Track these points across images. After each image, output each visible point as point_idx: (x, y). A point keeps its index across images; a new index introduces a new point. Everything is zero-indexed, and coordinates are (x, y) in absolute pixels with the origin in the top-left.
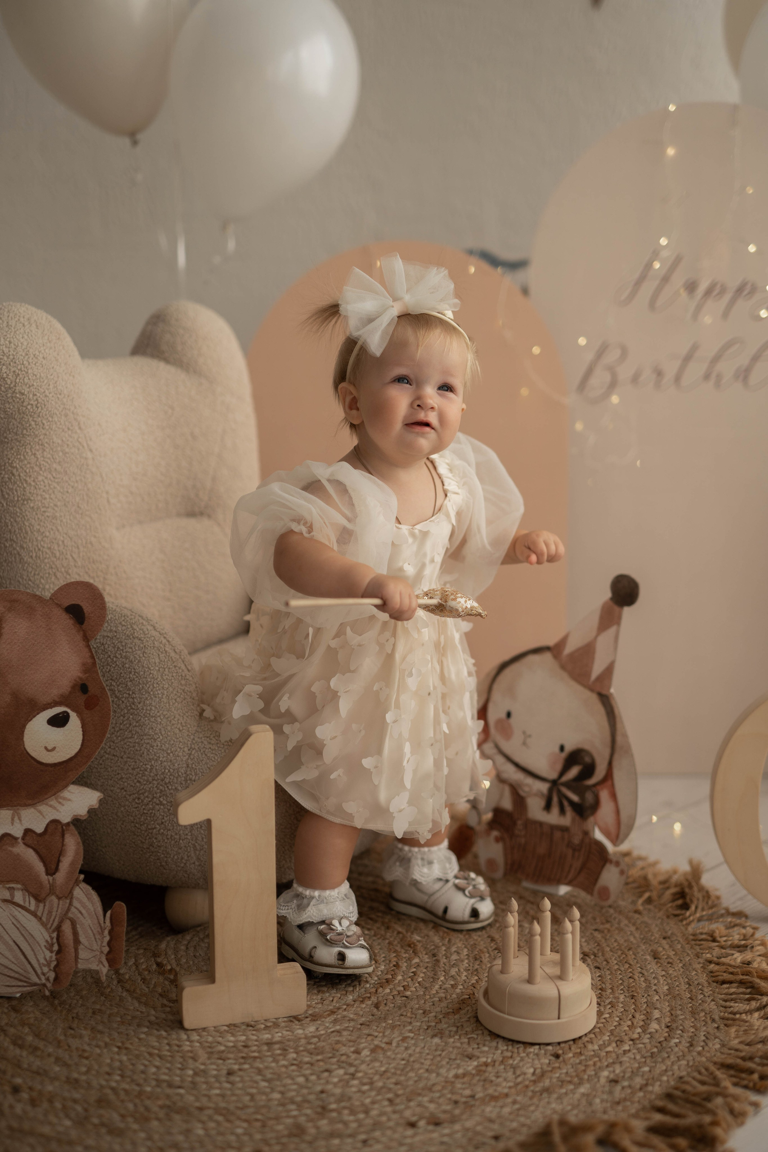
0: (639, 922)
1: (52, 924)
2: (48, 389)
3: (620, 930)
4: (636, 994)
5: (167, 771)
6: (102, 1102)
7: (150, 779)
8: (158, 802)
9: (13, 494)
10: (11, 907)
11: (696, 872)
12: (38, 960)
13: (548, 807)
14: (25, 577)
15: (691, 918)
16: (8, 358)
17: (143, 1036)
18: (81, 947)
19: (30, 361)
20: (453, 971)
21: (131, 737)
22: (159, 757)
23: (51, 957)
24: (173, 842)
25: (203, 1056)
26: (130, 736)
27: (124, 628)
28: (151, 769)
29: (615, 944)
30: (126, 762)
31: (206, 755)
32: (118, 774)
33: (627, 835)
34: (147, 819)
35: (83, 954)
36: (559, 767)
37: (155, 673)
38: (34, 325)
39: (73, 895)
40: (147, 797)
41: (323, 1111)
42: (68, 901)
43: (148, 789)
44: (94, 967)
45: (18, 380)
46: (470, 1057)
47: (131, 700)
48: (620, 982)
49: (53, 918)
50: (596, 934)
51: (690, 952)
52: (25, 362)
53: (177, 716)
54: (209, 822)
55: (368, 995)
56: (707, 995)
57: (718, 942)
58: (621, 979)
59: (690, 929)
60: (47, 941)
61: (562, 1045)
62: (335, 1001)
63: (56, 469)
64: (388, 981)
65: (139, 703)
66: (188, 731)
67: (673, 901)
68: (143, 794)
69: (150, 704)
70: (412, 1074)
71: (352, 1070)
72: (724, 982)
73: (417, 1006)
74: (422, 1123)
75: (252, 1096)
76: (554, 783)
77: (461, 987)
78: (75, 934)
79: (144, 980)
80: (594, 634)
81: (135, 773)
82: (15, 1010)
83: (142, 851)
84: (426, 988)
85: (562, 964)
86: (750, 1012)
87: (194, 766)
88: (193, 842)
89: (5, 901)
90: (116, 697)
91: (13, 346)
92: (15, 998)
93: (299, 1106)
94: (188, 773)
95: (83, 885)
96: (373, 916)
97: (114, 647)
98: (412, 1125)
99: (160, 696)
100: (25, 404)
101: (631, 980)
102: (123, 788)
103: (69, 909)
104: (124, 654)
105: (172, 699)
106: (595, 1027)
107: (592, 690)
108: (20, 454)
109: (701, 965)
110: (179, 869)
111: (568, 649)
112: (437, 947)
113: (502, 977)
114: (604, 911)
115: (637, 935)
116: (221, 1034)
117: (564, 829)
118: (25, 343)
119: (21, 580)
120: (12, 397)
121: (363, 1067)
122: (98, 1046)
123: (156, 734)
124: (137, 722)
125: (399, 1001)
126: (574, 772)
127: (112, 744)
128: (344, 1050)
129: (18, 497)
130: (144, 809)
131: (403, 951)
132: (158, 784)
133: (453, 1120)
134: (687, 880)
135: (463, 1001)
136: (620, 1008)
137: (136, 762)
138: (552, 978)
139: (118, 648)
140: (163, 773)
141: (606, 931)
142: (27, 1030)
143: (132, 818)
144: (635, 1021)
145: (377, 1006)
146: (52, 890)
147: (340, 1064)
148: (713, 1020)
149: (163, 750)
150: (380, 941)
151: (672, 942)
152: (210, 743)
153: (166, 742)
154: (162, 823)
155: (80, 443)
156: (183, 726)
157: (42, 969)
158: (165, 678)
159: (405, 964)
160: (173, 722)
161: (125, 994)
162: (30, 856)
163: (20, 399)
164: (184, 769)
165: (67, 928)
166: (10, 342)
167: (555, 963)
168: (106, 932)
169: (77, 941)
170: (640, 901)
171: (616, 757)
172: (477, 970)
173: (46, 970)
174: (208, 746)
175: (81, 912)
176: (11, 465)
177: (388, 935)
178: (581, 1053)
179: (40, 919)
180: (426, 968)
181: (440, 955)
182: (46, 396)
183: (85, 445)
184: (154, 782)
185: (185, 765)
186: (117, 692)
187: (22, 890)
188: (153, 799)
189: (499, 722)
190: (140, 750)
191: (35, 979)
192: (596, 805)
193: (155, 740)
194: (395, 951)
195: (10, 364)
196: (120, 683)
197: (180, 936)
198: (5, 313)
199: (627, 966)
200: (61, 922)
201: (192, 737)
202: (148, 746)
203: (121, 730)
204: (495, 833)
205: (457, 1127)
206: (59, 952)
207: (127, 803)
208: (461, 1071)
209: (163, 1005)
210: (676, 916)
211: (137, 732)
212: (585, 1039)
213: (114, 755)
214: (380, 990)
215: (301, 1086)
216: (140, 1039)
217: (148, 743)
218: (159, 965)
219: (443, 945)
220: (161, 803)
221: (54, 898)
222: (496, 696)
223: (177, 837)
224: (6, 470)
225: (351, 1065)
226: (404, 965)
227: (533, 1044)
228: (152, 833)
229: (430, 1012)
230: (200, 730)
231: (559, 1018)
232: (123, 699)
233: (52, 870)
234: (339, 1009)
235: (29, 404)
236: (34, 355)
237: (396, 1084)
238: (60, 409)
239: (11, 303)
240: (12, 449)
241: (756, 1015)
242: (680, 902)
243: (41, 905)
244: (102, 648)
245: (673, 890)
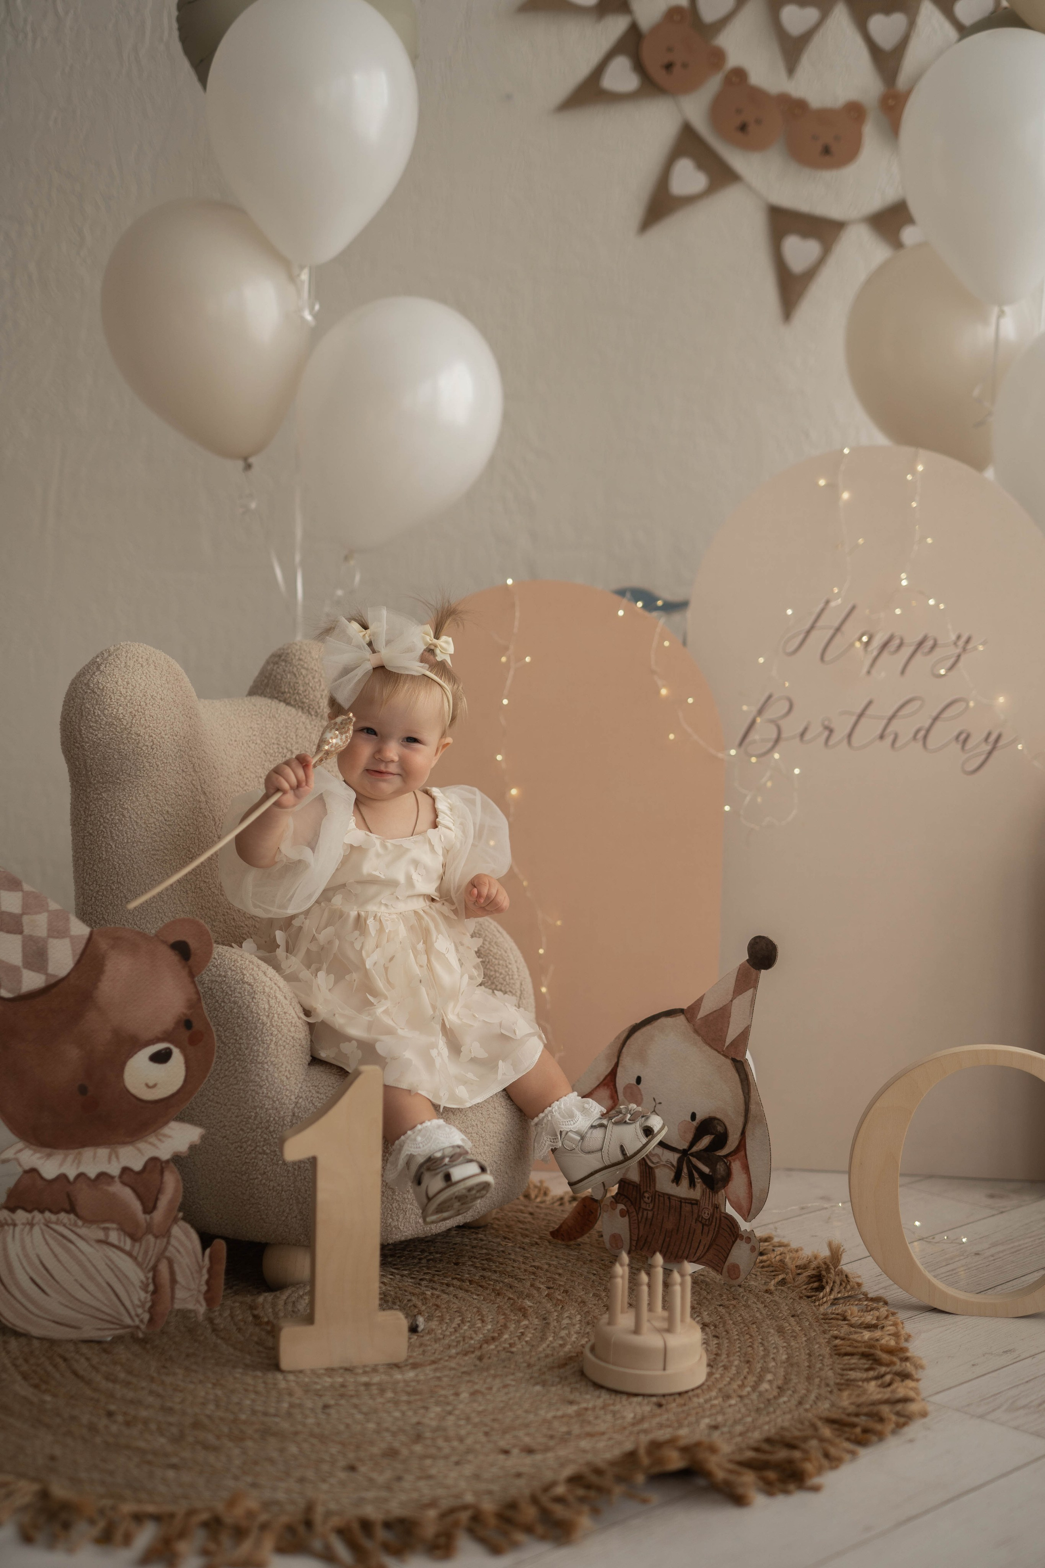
0: (768, 1300)
1: (148, 1264)
2: (164, 731)
3: (747, 1306)
4: (751, 1360)
5: (272, 1119)
6: (197, 1425)
7: (254, 1127)
8: (261, 1151)
9: (123, 835)
10: (105, 1247)
11: (836, 1255)
12: (132, 1301)
13: (677, 1179)
14: (130, 921)
15: (825, 1299)
16: (125, 699)
17: (238, 1375)
18: (178, 1286)
19: (148, 702)
20: (563, 1333)
21: (236, 1084)
22: (264, 1105)
23: (146, 1298)
24: (275, 1193)
25: (299, 1392)
26: (235, 1082)
27: (233, 973)
28: (256, 1117)
29: (739, 1319)
30: (230, 1109)
31: (313, 1104)
32: (221, 1122)
33: (759, 1210)
34: (248, 1168)
35: (180, 1294)
36: (690, 1136)
37: (265, 1018)
38: (152, 666)
39: (170, 1233)
40: (250, 1145)
41: (419, 1438)
42: (165, 1240)
43: (251, 1137)
44: (190, 1306)
45: (134, 721)
46: (571, 1403)
47: (238, 1046)
48: (738, 1350)
49: (149, 1257)
50: (720, 1309)
51: (817, 1329)
52: (142, 703)
53: (285, 1064)
54: (313, 1161)
55: (472, 1350)
56: (826, 1364)
57: (848, 1320)
58: (739, 1347)
59: (822, 1309)
60: (142, 1282)
61: (666, 1398)
62: (437, 1353)
63: (168, 812)
64: (493, 1339)
65: (246, 1049)
66: (296, 1079)
67: (808, 1283)
68: (246, 1142)
69: (258, 1050)
70: (510, 1414)
71: (449, 1408)
72: (846, 1354)
73: (522, 1360)
74: (515, 1451)
75: (348, 1426)
76: (684, 1153)
77: (570, 1347)
78: (172, 1273)
79: (239, 1330)
80: (730, 997)
81: (238, 1120)
82: (105, 1351)
83: (242, 1202)
84: (533, 1346)
85: (670, 1320)
86: (868, 1380)
87: (300, 1114)
88: (296, 1195)
89: (99, 1241)
90: (223, 1042)
91: (131, 687)
92: (106, 1342)
93: (394, 1434)
94: (294, 1121)
95: (182, 1223)
96: (484, 1284)
97: (223, 992)
98: (506, 1452)
99: (268, 1042)
100: (140, 745)
101: (750, 1349)
102: (225, 1137)
103: (165, 1249)
104: (233, 999)
105: (280, 1045)
106: (703, 1384)
107: (726, 1056)
108: (132, 796)
109: (826, 1340)
110: (280, 1222)
111: (702, 1014)
112: (549, 1312)
113: (609, 1329)
114: (733, 1289)
115: (764, 1312)
116: (319, 1376)
117: (694, 1203)
118: (143, 684)
119: (126, 924)
120: (127, 738)
121: (461, 1406)
122: (192, 1382)
123: (262, 1081)
124: (243, 1068)
125: (503, 1355)
126: (706, 1141)
127: (215, 1091)
128: (443, 1392)
129: (128, 839)
130: (246, 1158)
131: (512, 1314)
132: (262, 1132)
133: (547, 1449)
134: (825, 1263)
135: (571, 1358)
136: (733, 1370)
137: (240, 1109)
138: (660, 1331)
139: (227, 993)
140: (268, 1121)
141: (731, 1307)
142: (118, 1368)
143: (233, 1168)
144: (746, 1383)
145: (480, 1358)
146: (149, 1229)
147: (437, 1403)
148: (827, 1385)
149: (269, 1097)
150: (488, 1305)
151: (800, 1319)
152: (318, 1092)
153: (272, 1089)
154: (265, 1173)
155: (194, 785)
156: (290, 1074)
157: (136, 1311)
158: (274, 1024)
159: (514, 1326)
160: (281, 1069)
161: (219, 1341)
162: (127, 1194)
163: (135, 740)
164: (290, 1117)
165: (163, 1267)
166: (128, 683)
167: (664, 1319)
168: (205, 1271)
169: (173, 1281)
170: (773, 1282)
171: (749, 1126)
172: (588, 1333)
173: (140, 1311)
174: (315, 1095)
175: (178, 1251)
176: (122, 807)
177: (498, 1300)
178: (685, 1405)
179: (135, 1259)
180: (535, 1329)
181: (552, 1319)
182: (162, 738)
183: (199, 787)
184: (258, 1130)
185: (291, 1114)
186: (223, 1037)
187: (118, 1230)
188: (256, 1148)
189: (628, 1087)
190: (245, 1097)
191: (128, 1321)
192: (727, 1177)
193: (261, 1087)
194: (504, 1314)
195: (127, 705)
196: (227, 1029)
197: (278, 1293)
198: (123, 653)
199: (748, 1336)
200: (158, 1261)
201: (300, 1085)
202: (254, 1093)
203: (226, 1076)
204: (621, 1206)
205: (550, 1455)
206: (155, 1292)
207: (229, 1151)
208: (560, 1413)
209: (259, 1352)
210: (808, 1297)
211: (242, 1079)
212: (690, 1394)
213: (217, 1103)
214: (485, 1346)
215: (396, 1419)
216: (235, 1378)
217: (253, 1090)
218: (256, 1317)
219: (555, 1311)
220: (264, 1152)
221: (151, 1238)
222: (626, 1060)
223: (280, 1188)
224: (117, 811)
225: (448, 1404)
226: (512, 1327)
227: (636, 1395)
228: (253, 1184)
229: (534, 1365)
230: (308, 1079)
231: (664, 1369)
232: (230, 1045)
233: (149, 1208)
234: (440, 1359)
235: (144, 745)
236: (152, 696)
237: (494, 1420)
238: (175, 751)
239: (129, 643)
240: (124, 790)
241: (873, 1383)
242: (816, 1285)
243: (137, 1245)
244: (210, 992)
245: (810, 1272)
